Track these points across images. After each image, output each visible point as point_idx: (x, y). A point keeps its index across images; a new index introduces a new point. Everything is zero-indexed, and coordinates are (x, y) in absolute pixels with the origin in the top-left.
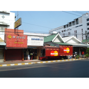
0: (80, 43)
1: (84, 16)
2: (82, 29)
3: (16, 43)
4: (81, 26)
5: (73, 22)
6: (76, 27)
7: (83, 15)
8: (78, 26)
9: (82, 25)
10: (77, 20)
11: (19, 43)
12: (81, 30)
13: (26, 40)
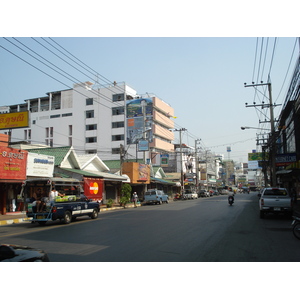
0: (105, 171)
1: (79, 89)
2: (71, 126)
3: (7, 168)
4: (67, 115)
5: (45, 100)
6: (52, 117)
7: (75, 86)
8: (58, 116)
9: (71, 114)
10: (57, 95)
11: (12, 168)
12: (68, 128)
13: (24, 162)
